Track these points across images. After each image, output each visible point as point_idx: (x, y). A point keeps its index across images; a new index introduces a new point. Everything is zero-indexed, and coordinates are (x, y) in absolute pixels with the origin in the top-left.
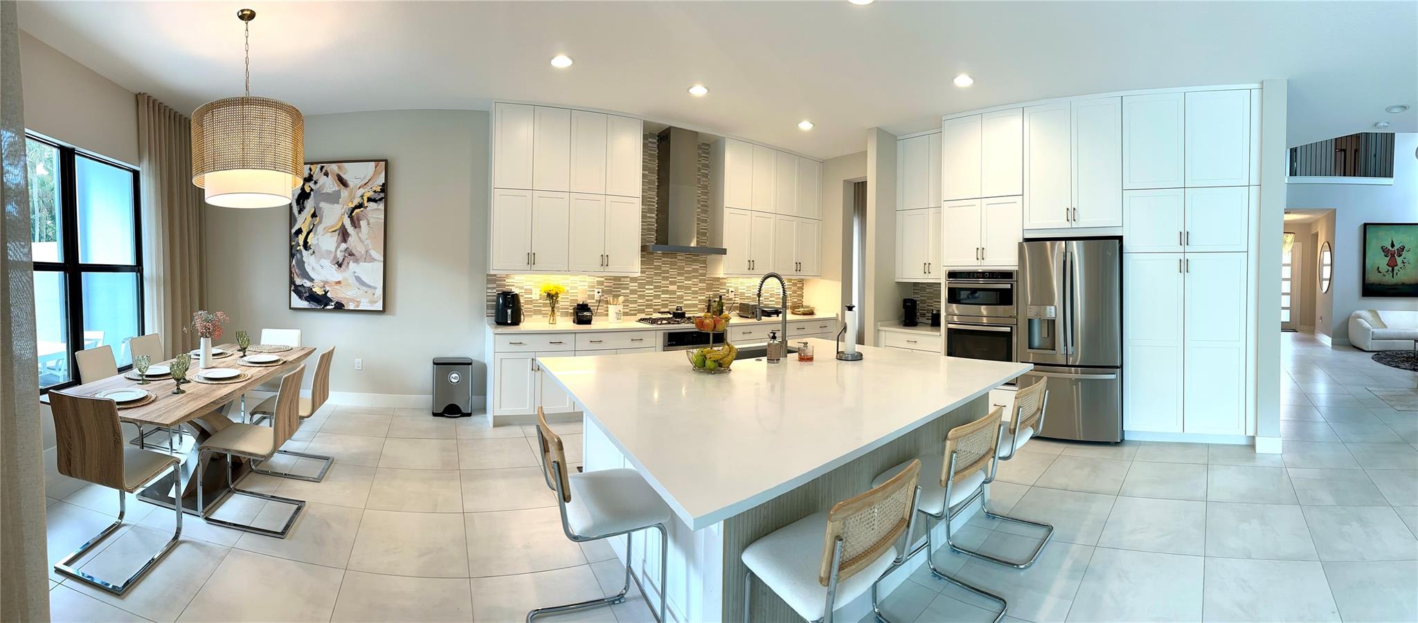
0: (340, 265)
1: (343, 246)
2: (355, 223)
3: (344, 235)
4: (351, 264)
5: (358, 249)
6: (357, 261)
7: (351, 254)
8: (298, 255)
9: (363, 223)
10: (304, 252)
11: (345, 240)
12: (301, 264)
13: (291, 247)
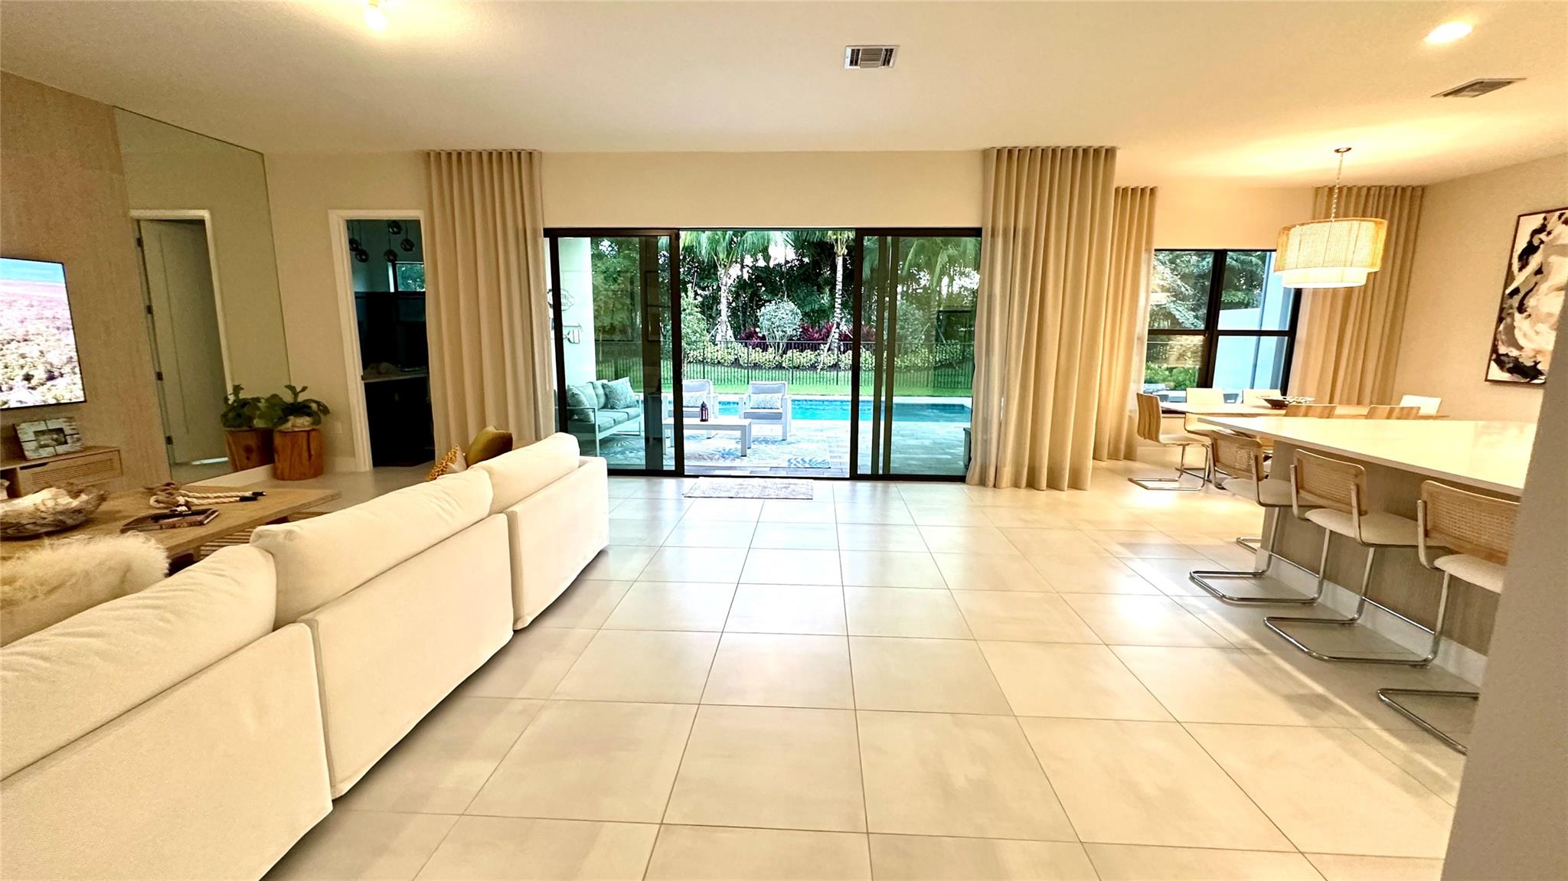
8: (1509, 320)
10: (1517, 315)
12: (1511, 328)
13: (1502, 310)
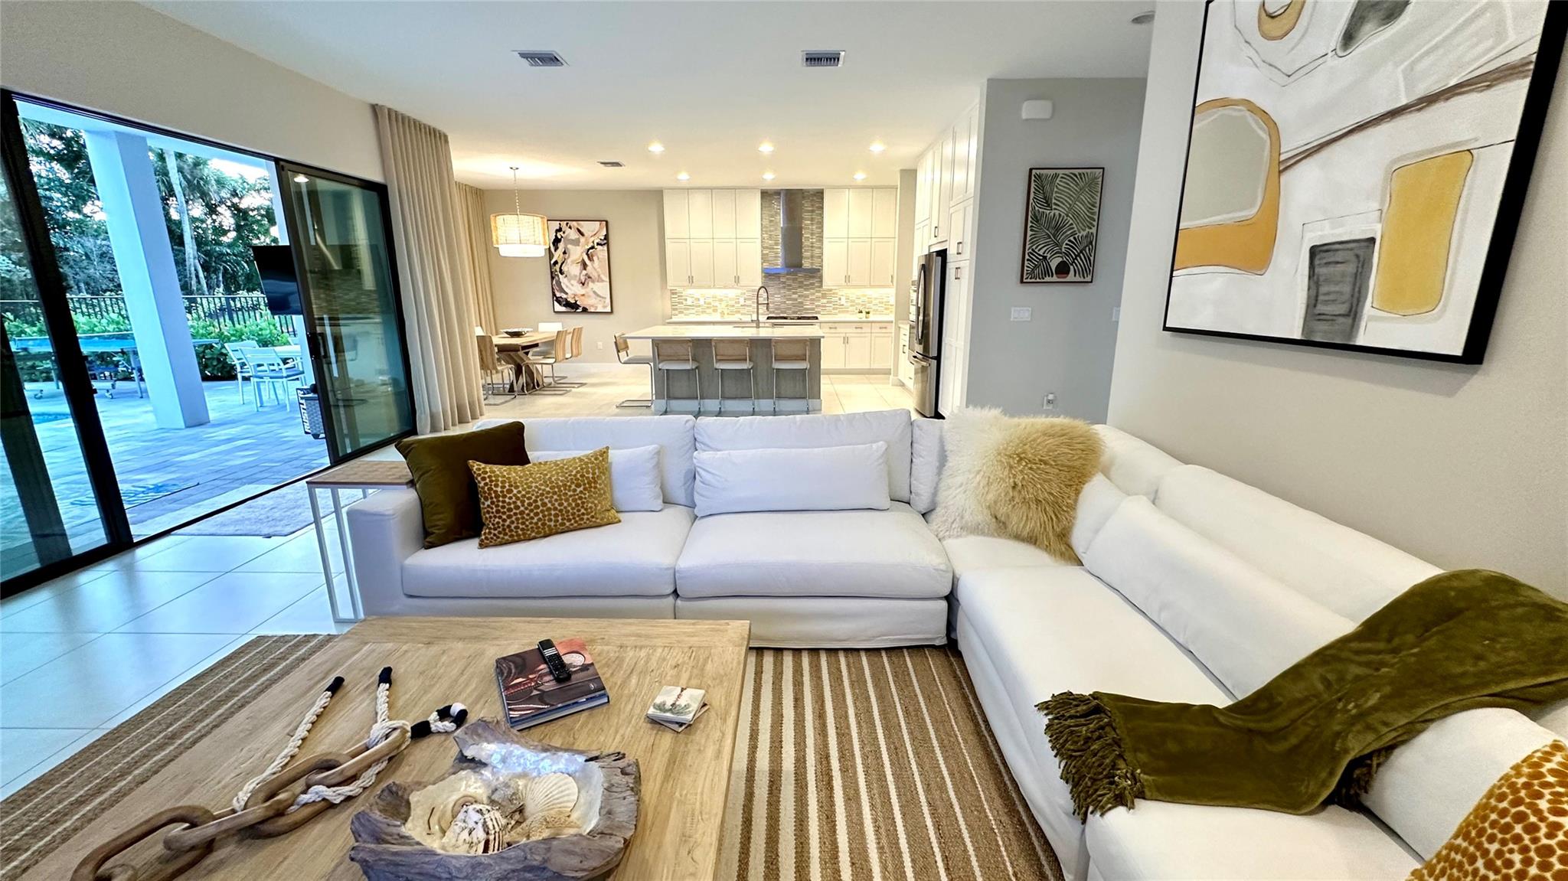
0: (583, 284)
1: (584, 272)
2: (590, 258)
3: (585, 266)
4: (590, 283)
5: (594, 275)
6: (593, 282)
7: (589, 277)
8: (557, 278)
9: (595, 258)
10: (560, 276)
11: (585, 269)
12: (559, 283)
13: (552, 272)
